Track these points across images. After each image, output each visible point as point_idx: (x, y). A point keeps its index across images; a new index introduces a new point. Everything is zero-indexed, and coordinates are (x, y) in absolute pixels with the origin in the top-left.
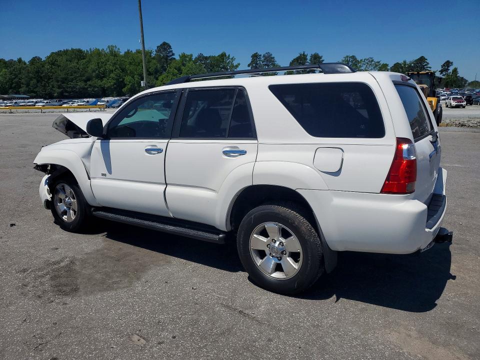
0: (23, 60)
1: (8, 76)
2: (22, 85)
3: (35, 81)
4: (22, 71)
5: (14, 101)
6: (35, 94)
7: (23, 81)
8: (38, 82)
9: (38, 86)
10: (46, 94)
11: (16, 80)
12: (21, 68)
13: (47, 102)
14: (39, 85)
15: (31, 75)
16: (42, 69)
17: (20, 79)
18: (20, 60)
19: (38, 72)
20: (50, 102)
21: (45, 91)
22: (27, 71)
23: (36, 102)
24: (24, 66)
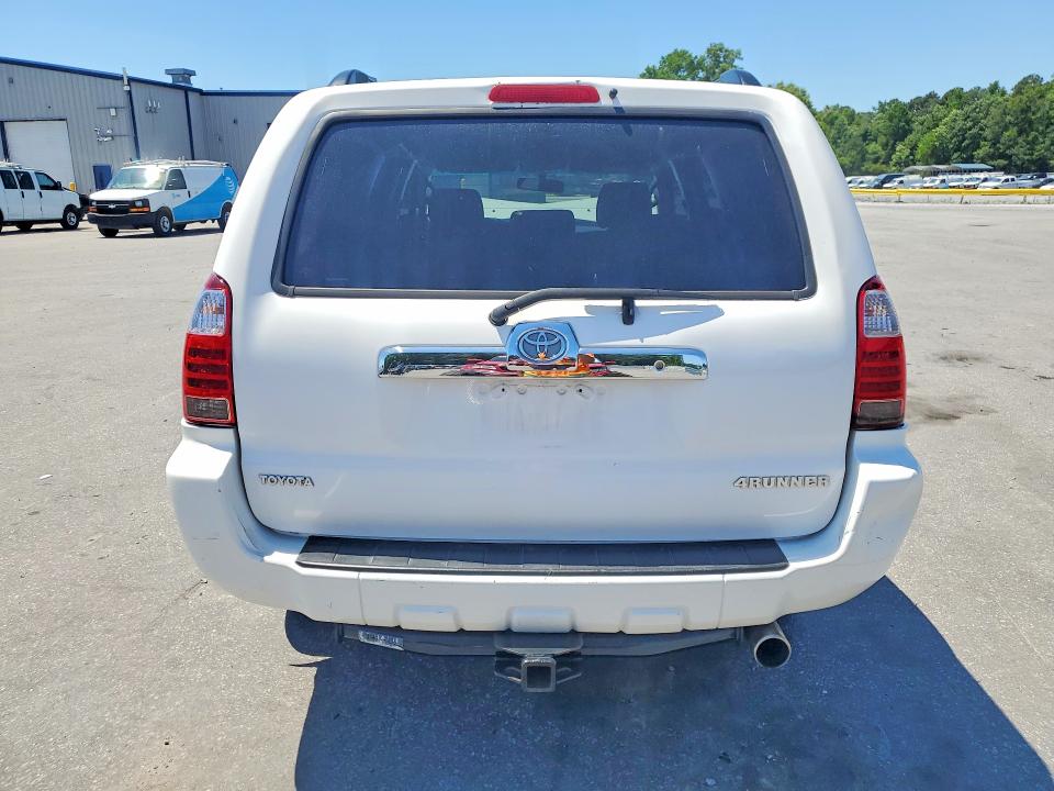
0: (1001, 85)
1: (960, 123)
2: (982, 143)
3: (1012, 132)
4: (992, 109)
5: (941, 177)
6: (1006, 162)
7: (987, 133)
8: (1020, 133)
9: (1017, 144)
10: (1032, 162)
11: (974, 131)
12: (990, 105)
13: (1007, 180)
14: (1020, 140)
15: (1009, 118)
16: (1039, 102)
17: (982, 129)
18: (994, 88)
19: (1025, 111)
20: (1013, 180)
21: (1032, 154)
22: (1001, 110)
23: (985, 180)
24: (1000, 99)
